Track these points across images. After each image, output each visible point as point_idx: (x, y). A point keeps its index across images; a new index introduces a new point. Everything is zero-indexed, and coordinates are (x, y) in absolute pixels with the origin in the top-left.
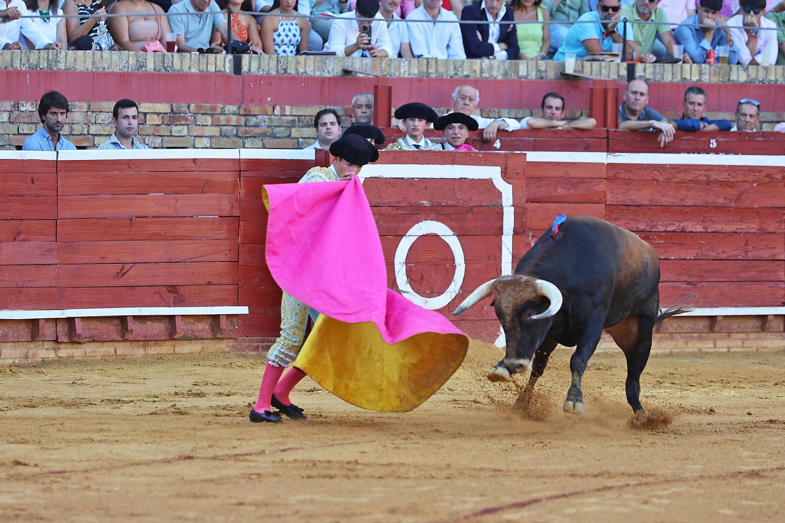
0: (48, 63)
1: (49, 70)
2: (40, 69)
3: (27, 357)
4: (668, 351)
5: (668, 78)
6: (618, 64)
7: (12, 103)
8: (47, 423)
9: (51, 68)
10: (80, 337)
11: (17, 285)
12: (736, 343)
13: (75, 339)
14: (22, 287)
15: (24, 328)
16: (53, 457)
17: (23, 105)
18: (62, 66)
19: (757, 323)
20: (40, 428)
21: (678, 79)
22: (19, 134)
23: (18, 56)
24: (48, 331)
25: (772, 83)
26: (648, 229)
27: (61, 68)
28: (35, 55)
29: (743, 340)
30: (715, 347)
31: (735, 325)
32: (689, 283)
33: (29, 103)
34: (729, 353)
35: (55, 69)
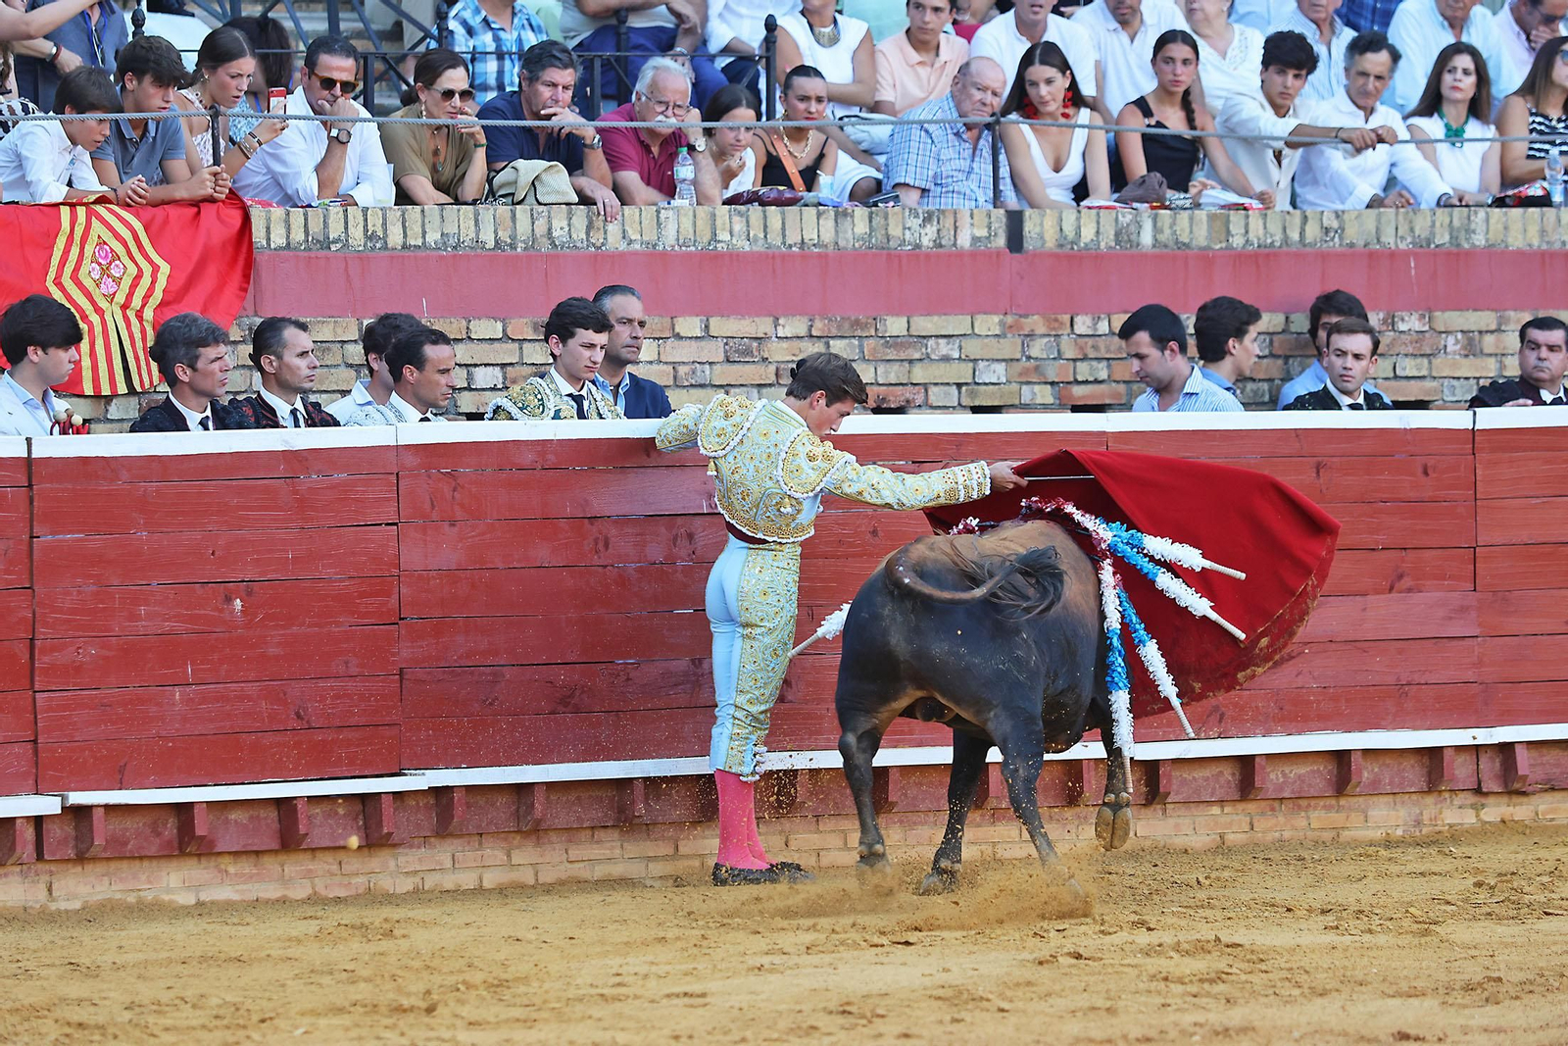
0: (1451, 234)
1: (1454, 249)
2: (1437, 246)
3: (1418, 823)
7: (1381, 316)
8: (1462, 956)
9: (1458, 245)
10: (1525, 781)
11: (1398, 679)
13: (1517, 786)
14: (1409, 684)
15: (1413, 766)
16: (1472, 1022)
17: (1403, 320)
18: (1479, 240)
20: (1448, 965)
22: (1396, 377)
23: (1390, 221)
24: (1461, 770)
27: (1477, 243)
28: (1425, 218)
33: (1415, 316)
35: (1466, 246)
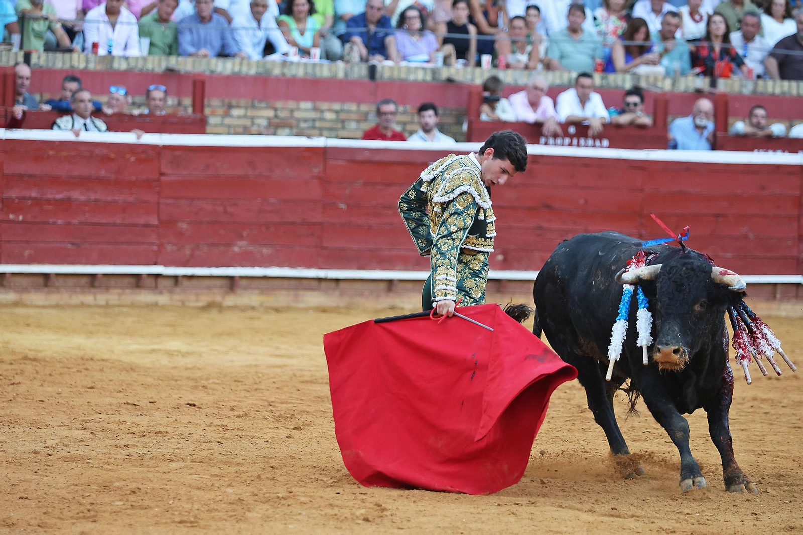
4: (54, 302)
5: (59, 65)
6: (16, 54)
12: (113, 297)
19: (132, 280)
21: (67, 66)
25: (149, 72)
26: (39, 196)
29: (120, 295)
30: (95, 299)
31: (113, 281)
32: (73, 244)
34: (107, 306)
